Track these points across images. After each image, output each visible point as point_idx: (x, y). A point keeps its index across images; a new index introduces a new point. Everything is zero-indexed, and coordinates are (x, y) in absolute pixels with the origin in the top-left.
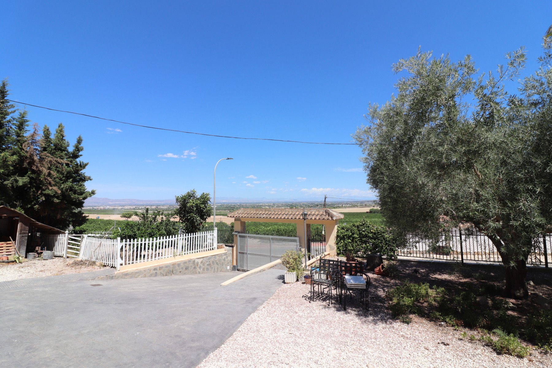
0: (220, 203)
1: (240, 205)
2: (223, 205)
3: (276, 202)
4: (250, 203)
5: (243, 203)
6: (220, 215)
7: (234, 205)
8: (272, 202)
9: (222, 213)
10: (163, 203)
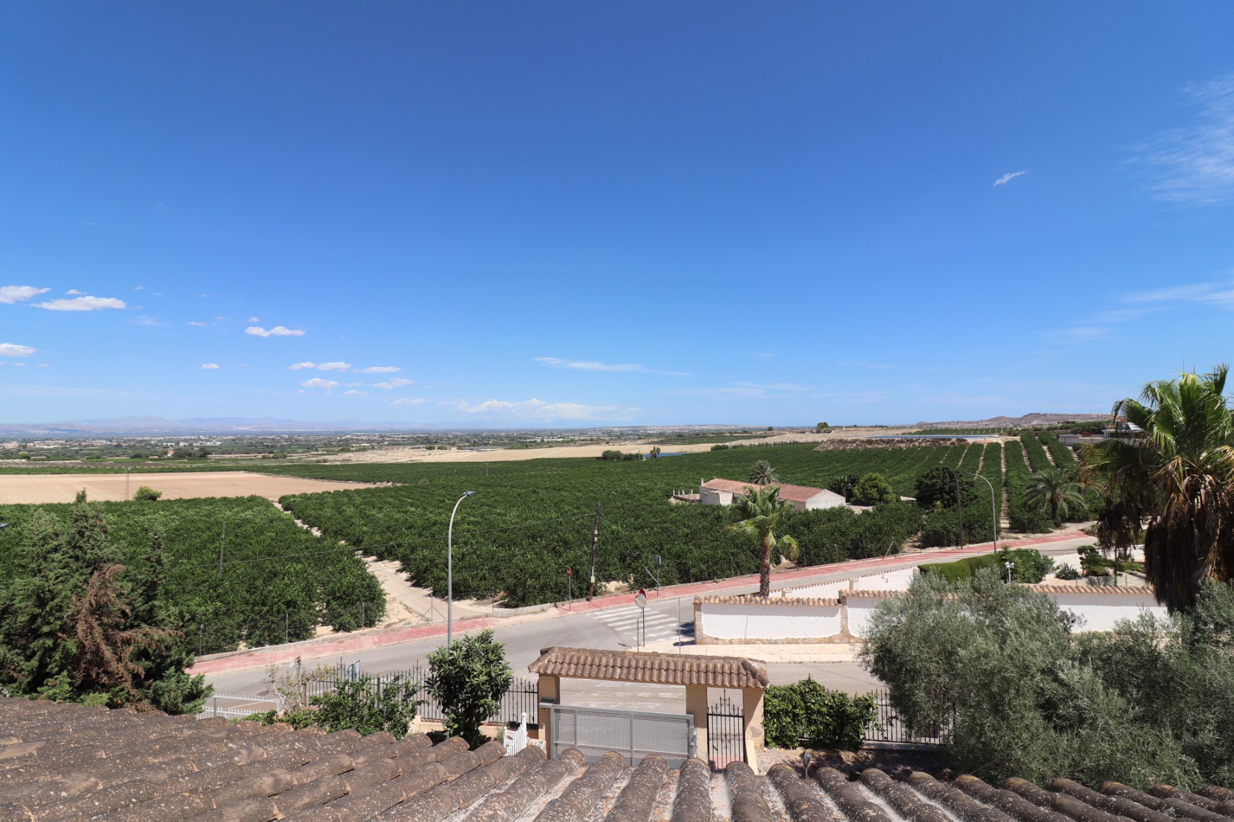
0: (231, 435)
1: (290, 439)
2: (240, 439)
3: (388, 432)
4: (318, 434)
5: (300, 434)
6: (237, 469)
7: (273, 439)
8: (377, 432)
9: (244, 463)
10: (42, 432)
